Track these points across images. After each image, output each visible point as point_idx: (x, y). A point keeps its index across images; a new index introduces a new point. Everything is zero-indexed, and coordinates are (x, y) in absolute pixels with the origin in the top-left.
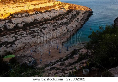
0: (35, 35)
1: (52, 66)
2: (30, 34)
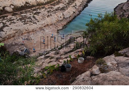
0: (27, 21)
1: (47, 55)
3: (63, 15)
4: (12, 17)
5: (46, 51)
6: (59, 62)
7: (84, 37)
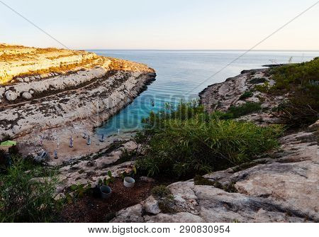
0: (49, 111)
1: (74, 166)
2: (41, 109)
3: (104, 103)
4: (30, 106)
5: (74, 159)
6: (92, 179)
7: (138, 142)
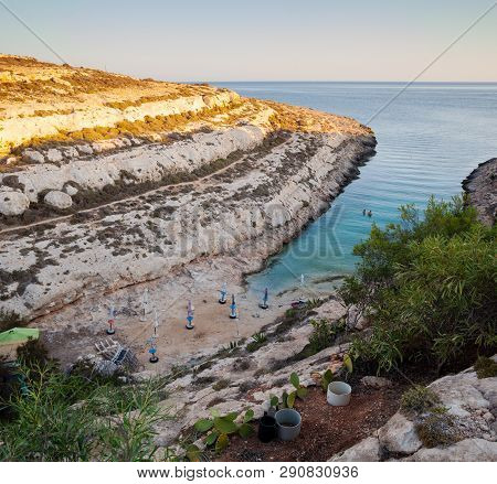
1: (201, 375)
2: (102, 237)
3: (263, 214)
4: (70, 228)
5: (200, 358)
6: (252, 399)
7: (348, 300)
